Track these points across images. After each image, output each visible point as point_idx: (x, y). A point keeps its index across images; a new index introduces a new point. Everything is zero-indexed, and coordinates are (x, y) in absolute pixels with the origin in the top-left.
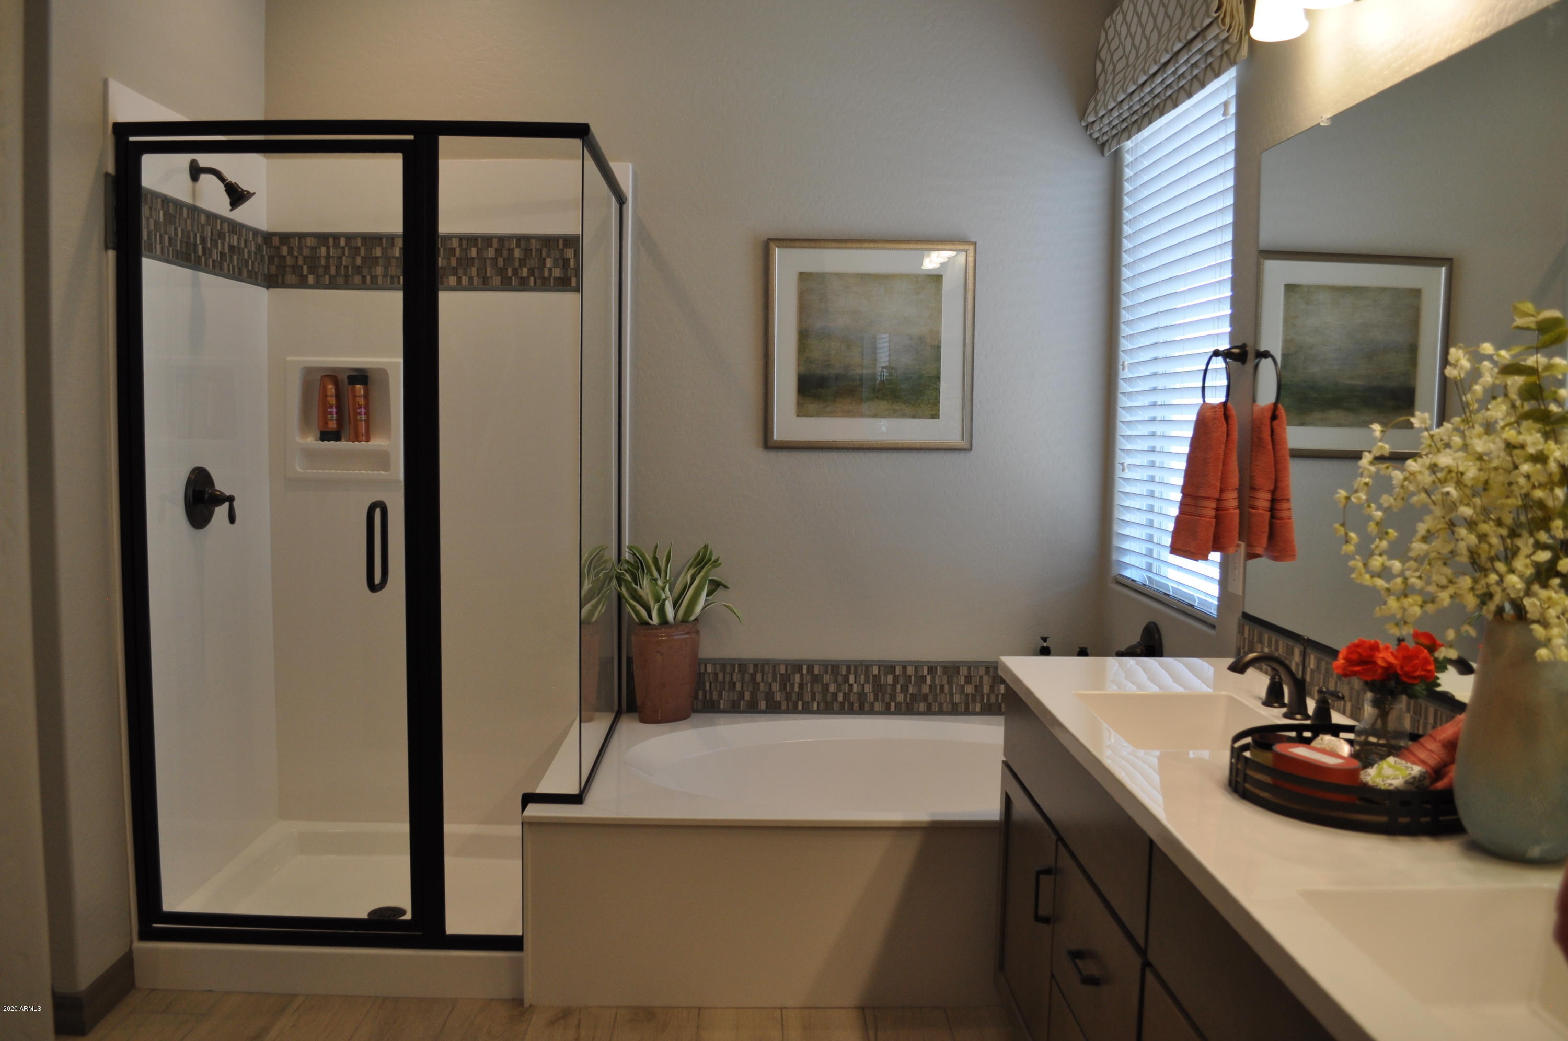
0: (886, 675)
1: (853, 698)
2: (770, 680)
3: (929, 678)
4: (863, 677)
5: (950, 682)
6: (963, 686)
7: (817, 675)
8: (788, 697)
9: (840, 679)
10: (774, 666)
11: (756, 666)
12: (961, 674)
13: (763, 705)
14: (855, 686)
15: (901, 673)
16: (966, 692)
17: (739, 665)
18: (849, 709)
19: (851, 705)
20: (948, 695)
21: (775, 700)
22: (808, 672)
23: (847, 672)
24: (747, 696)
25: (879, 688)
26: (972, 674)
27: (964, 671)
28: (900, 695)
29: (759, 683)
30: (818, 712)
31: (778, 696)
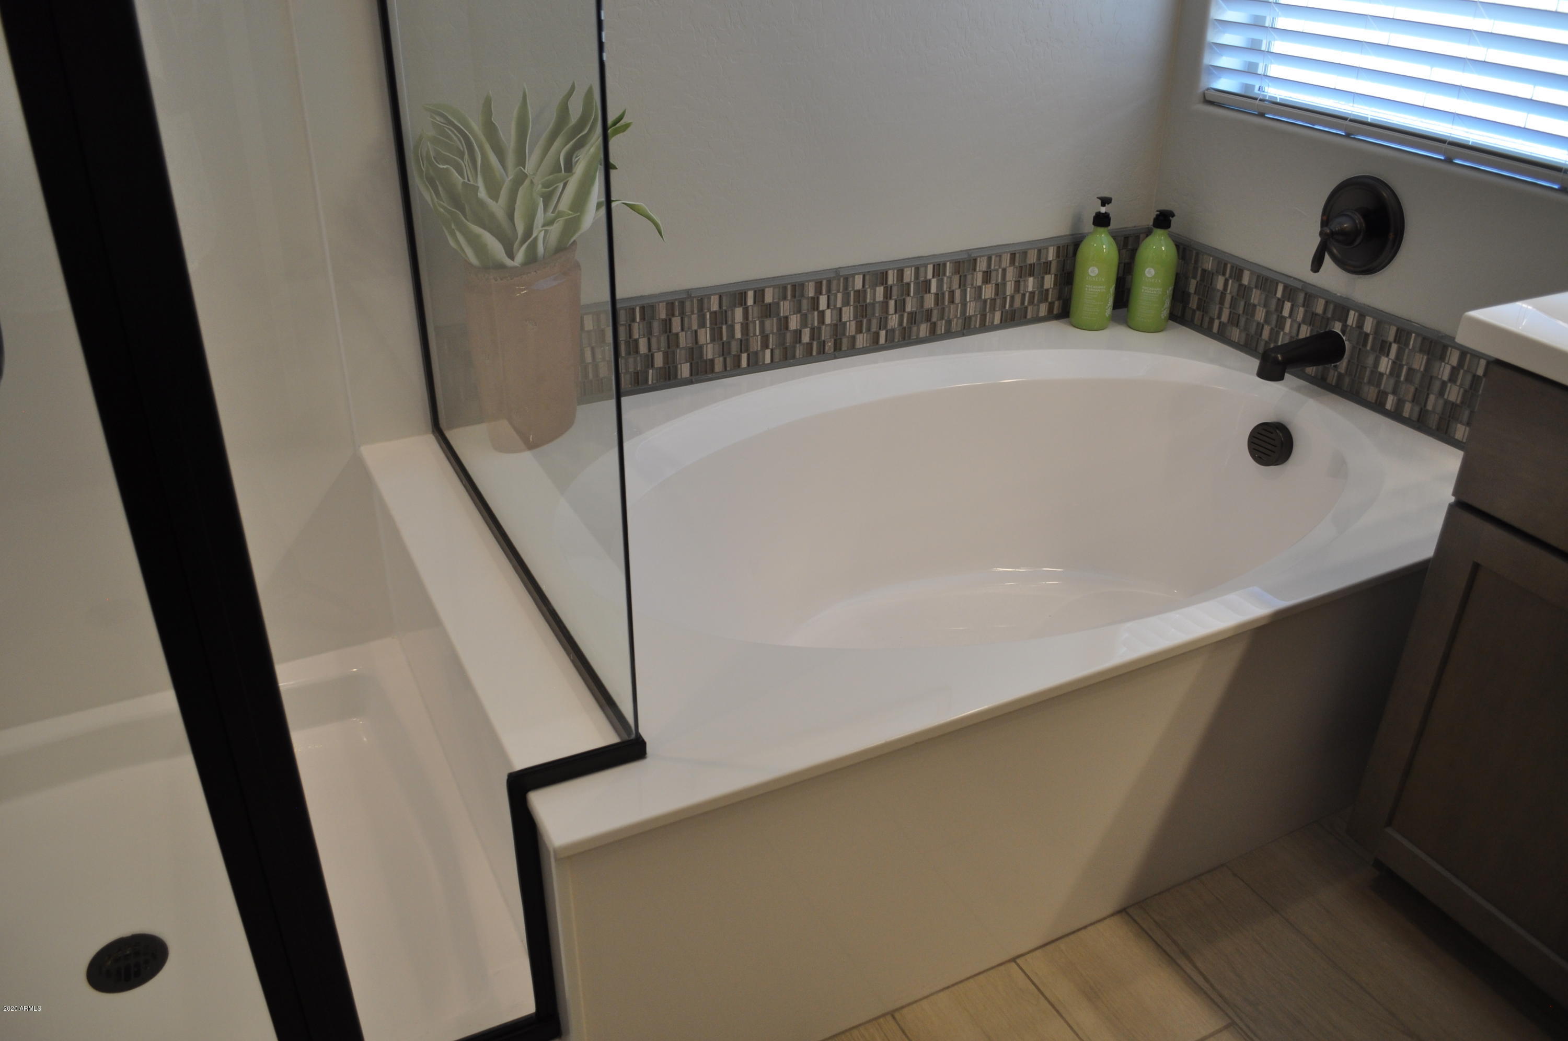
0: (874, 287)
1: (825, 333)
2: (695, 327)
3: (934, 283)
4: (840, 296)
5: (962, 285)
6: (980, 288)
7: (770, 304)
8: (724, 351)
9: (805, 305)
10: (701, 301)
11: (670, 306)
12: (978, 270)
13: (685, 370)
14: (828, 313)
15: (895, 282)
16: (983, 297)
17: (643, 308)
18: (819, 353)
19: (822, 345)
20: (960, 305)
21: (705, 358)
22: (755, 302)
23: (816, 293)
24: (659, 361)
25: (863, 310)
26: (992, 268)
27: (982, 265)
28: (894, 316)
29: (677, 334)
30: (773, 365)
31: (710, 352)
